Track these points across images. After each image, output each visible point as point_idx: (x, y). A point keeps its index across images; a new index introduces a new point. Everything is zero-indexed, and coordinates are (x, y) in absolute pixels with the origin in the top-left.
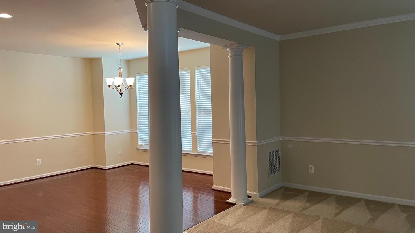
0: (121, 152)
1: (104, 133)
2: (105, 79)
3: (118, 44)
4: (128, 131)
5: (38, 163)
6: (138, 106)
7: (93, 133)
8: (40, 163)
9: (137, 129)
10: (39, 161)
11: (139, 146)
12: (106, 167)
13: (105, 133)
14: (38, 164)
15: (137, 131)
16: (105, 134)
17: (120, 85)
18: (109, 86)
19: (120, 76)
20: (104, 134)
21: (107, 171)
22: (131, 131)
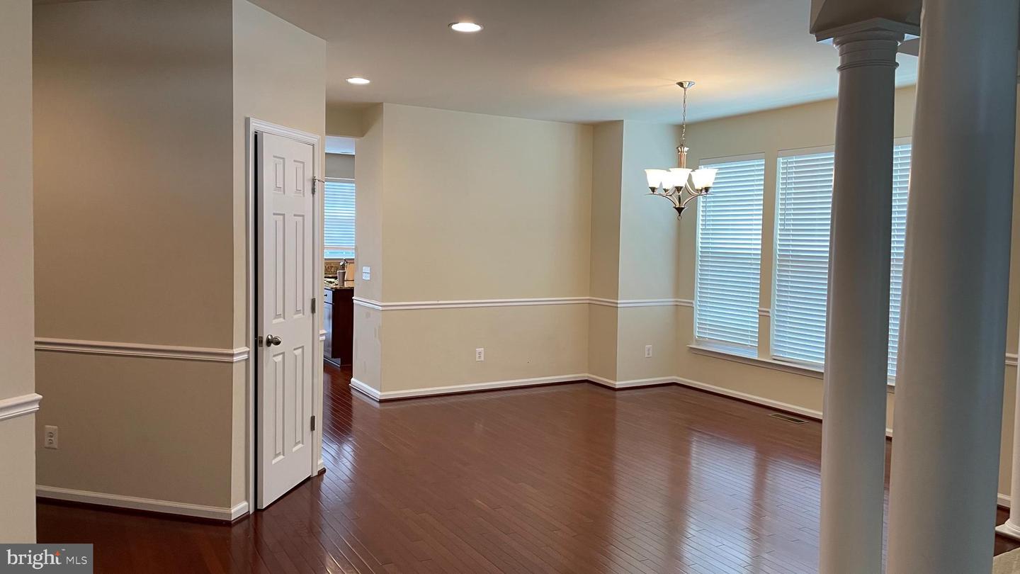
0: (651, 352)
1: (616, 301)
2: (645, 172)
3: (681, 84)
4: (669, 301)
5: (477, 356)
6: (700, 240)
7: (589, 299)
8: (482, 359)
9: (693, 299)
10: (480, 353)
11: (696, 340)
12: (617, 383)
13: (619, 302)
14: (477, 360)
15: (692, 303)
16: (619, 306)
17: (681, 188)
18: (653, 189)
19: (679, 165)
20: (615, 305)
21: (617, 392)
22: (677, 301)
